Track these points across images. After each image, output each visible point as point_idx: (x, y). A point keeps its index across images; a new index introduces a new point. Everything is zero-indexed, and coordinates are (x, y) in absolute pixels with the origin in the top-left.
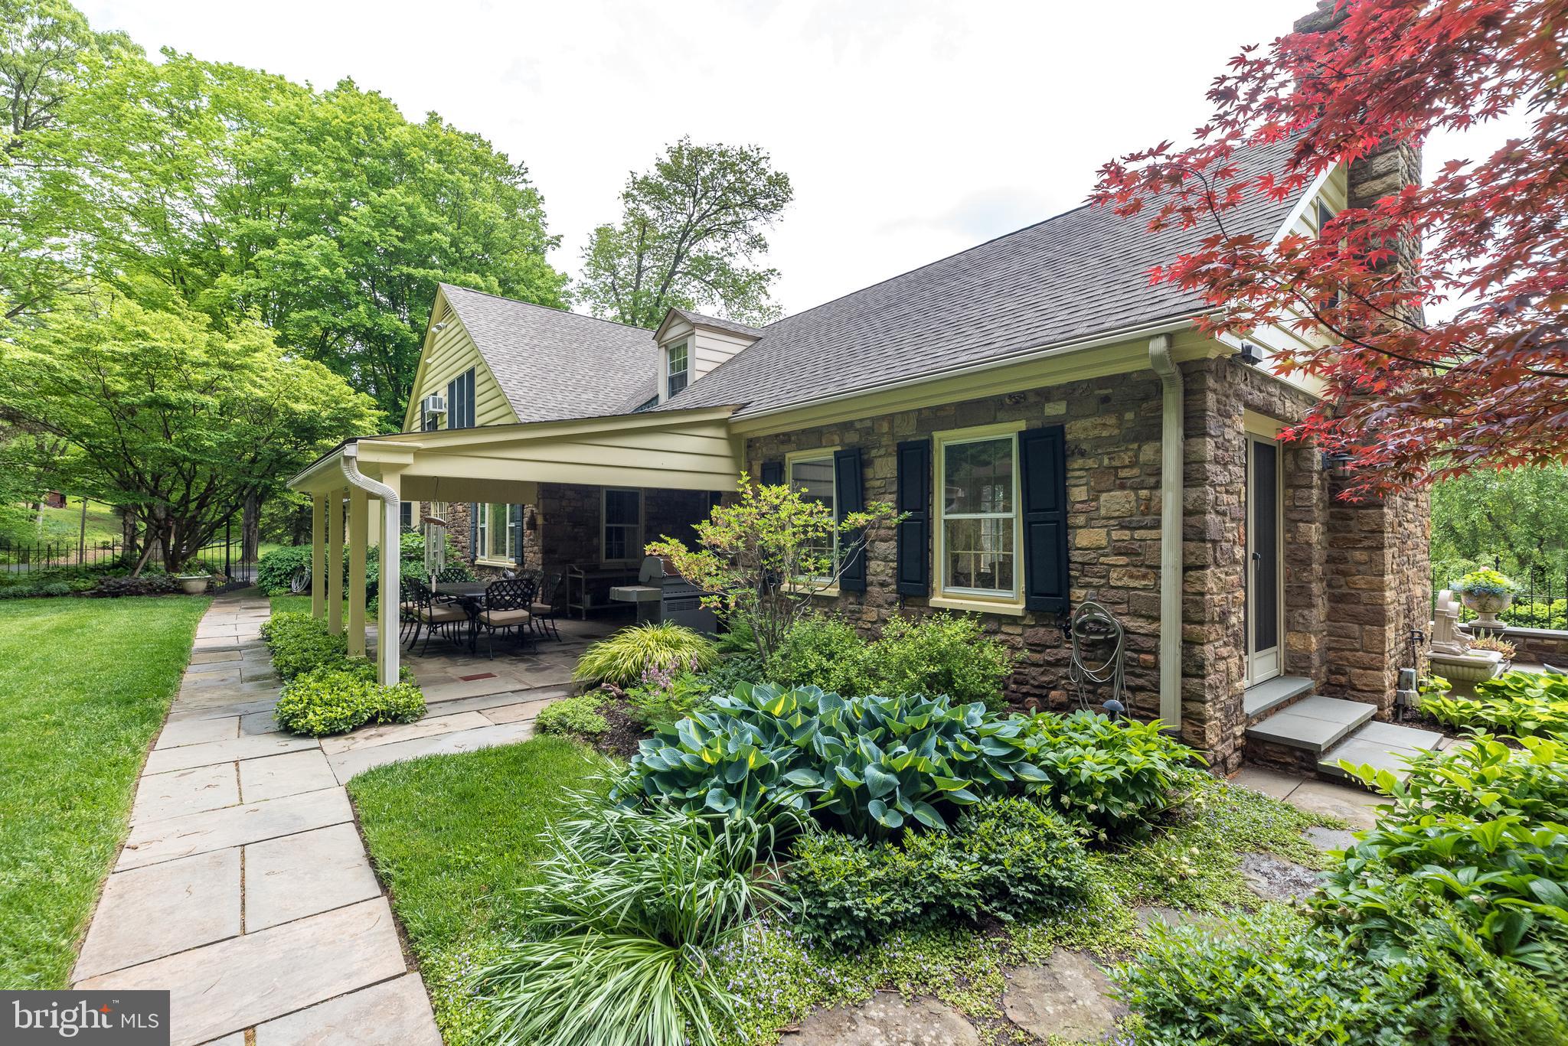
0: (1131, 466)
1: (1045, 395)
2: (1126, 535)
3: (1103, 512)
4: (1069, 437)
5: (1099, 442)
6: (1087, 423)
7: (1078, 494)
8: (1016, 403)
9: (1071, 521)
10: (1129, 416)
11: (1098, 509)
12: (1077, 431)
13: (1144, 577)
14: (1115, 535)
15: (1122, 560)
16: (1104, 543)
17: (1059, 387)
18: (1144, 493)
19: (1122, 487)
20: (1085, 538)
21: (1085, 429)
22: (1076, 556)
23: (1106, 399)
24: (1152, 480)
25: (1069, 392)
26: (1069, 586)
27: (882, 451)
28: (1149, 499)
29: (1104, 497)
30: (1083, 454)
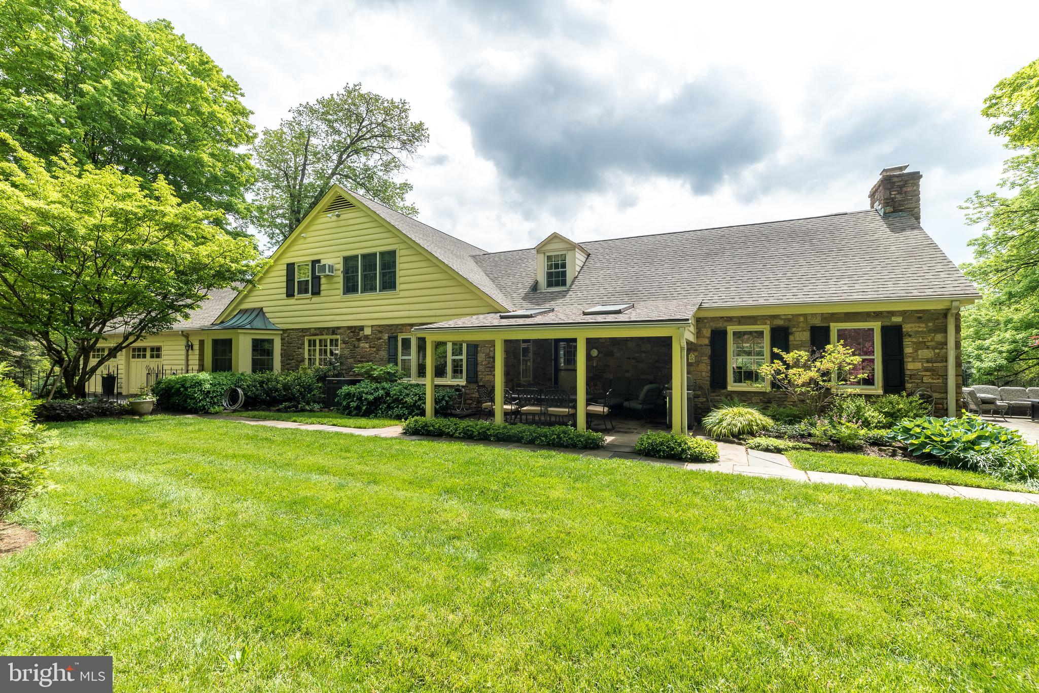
0: (932, 341)
1: (892, 313)
2: (930, 365)
3: (920, 357)
4: (904, 330)
5: (917, 332)
6: (913, 325)
7: (908, 350)
8: (877, 315)
9: (905, 360)
10: (930, 324)
11: (918, 355)
12: (907, 328)
13: (938, 379)
14: (925, 365)
15: (928, 373)
16: (920, 367)
17: (898, 311)
18: (937, 351)
19: (928, 348)
20: (911, 366)
21: (911, 327)
22: (908, 372)
23: (920, 318)
24: (941, 347)
25: (903, 313)
26: (905, 383)
27: (800, 329)
28: (938, 354)
29: (920, 352)
30: (910, 336)
